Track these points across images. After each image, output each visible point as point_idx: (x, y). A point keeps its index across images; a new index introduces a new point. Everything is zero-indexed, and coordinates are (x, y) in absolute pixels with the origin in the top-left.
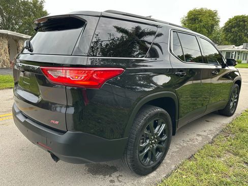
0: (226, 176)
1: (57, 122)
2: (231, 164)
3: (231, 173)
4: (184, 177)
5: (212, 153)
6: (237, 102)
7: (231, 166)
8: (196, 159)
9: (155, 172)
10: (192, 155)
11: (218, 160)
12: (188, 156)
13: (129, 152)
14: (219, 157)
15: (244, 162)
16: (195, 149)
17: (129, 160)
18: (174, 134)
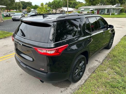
0: (108, 79)
1: (43, 69)
2: (110, 73)
3: (110, 78)
4: (92, 81)
5: (102, 69)
6: (112, 42)
7: (110, 75)
8: (96, 73)
9: (80, 80)
10: (94, 71)
11: (105, 72)
12: (93, 72)
13: (71, 76)
14: (105, 70)
15: (115, 72)
16: (95, 68)
17: (71, 78)
18: (87, 64)
